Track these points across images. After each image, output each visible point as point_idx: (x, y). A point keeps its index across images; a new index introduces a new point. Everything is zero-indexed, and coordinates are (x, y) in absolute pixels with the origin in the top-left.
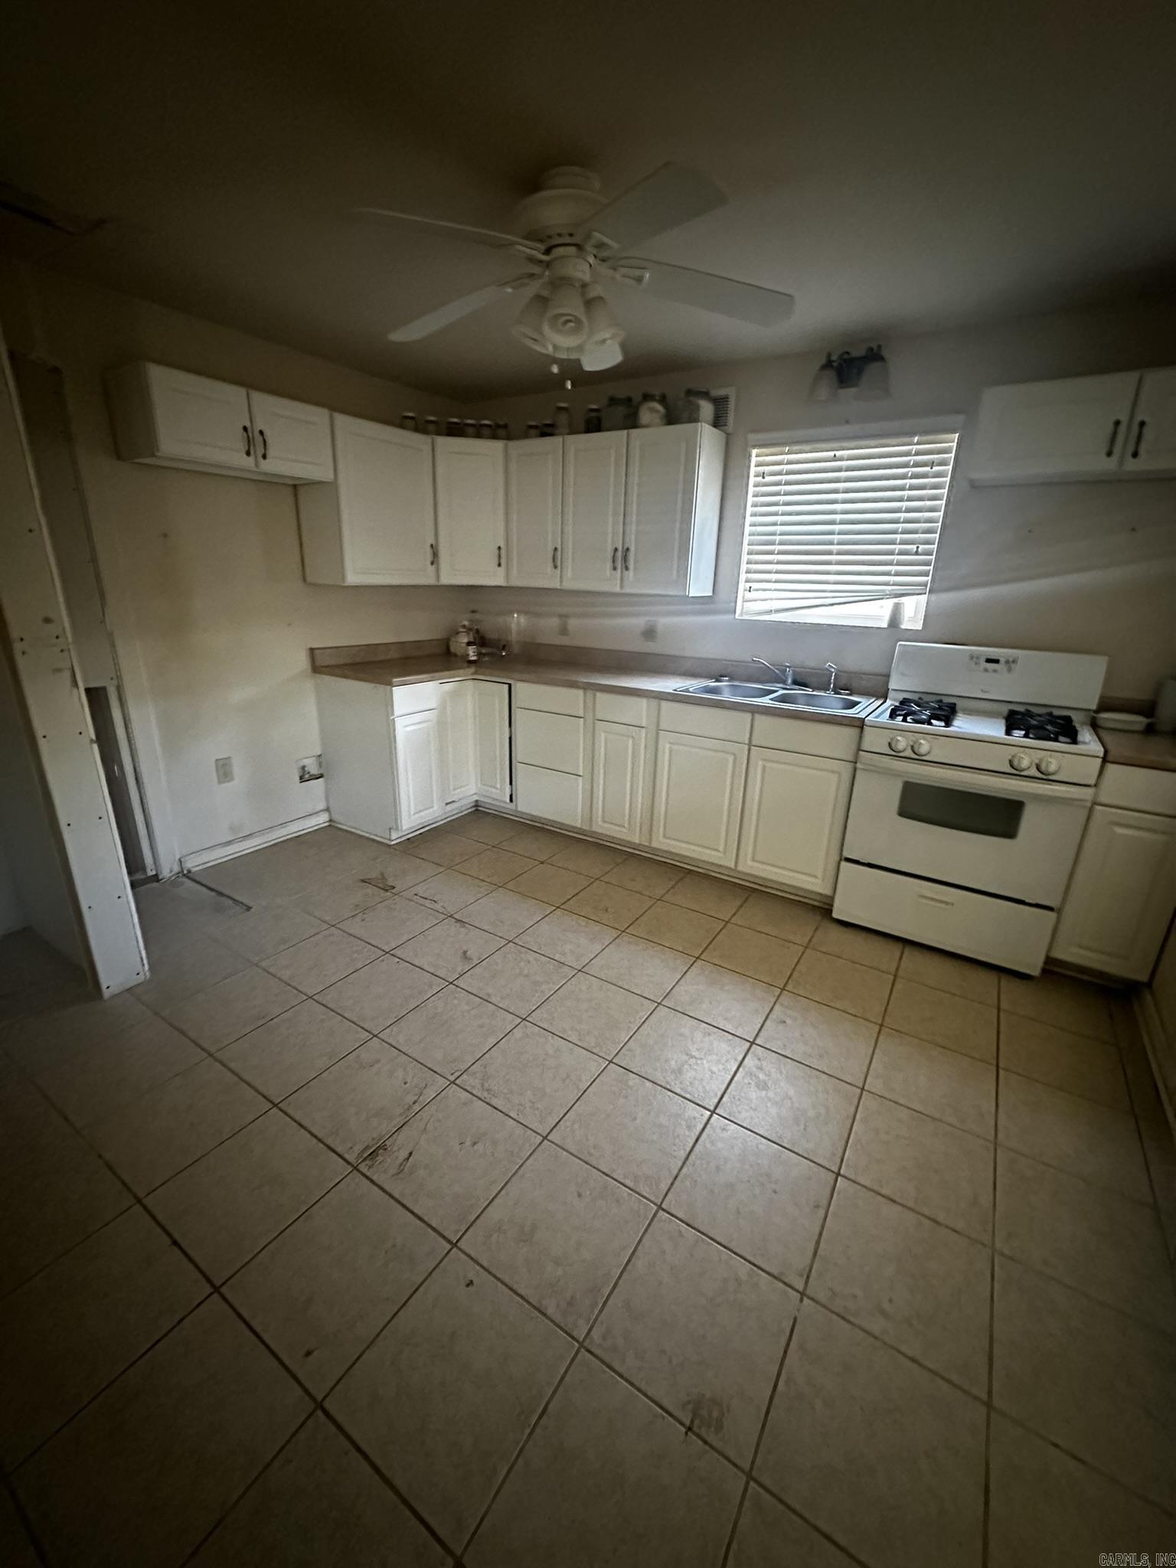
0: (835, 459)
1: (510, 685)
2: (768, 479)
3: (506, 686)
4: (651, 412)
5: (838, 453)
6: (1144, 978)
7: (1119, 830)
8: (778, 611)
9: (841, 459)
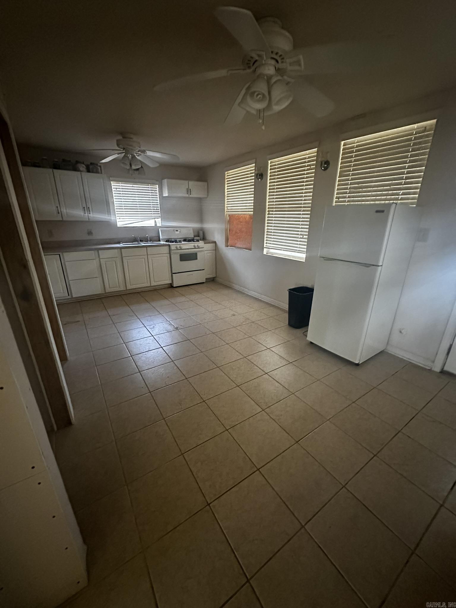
0: (133, 187)
1: (59, 255)
2: (117, 190)
3: (58, 255)
4: (82, 167)
5: (134, 186)
6: (215, 276)
7: (208, 254)
8: (128, 224)
9: (134, 187)
